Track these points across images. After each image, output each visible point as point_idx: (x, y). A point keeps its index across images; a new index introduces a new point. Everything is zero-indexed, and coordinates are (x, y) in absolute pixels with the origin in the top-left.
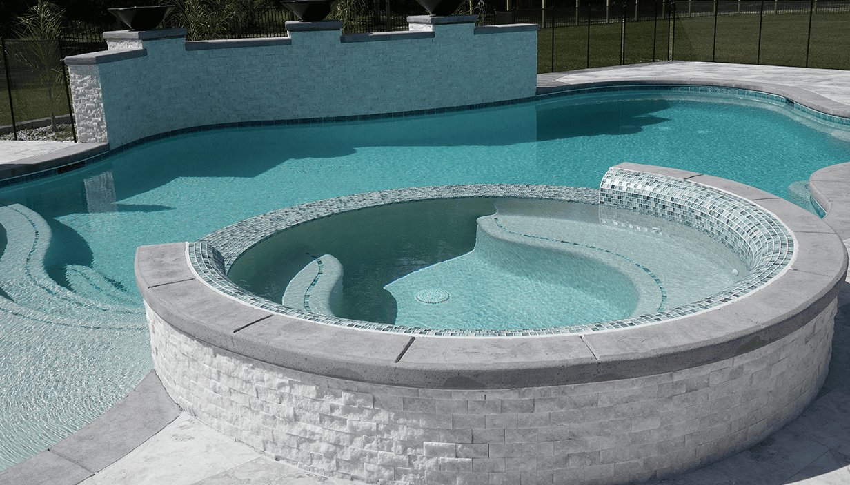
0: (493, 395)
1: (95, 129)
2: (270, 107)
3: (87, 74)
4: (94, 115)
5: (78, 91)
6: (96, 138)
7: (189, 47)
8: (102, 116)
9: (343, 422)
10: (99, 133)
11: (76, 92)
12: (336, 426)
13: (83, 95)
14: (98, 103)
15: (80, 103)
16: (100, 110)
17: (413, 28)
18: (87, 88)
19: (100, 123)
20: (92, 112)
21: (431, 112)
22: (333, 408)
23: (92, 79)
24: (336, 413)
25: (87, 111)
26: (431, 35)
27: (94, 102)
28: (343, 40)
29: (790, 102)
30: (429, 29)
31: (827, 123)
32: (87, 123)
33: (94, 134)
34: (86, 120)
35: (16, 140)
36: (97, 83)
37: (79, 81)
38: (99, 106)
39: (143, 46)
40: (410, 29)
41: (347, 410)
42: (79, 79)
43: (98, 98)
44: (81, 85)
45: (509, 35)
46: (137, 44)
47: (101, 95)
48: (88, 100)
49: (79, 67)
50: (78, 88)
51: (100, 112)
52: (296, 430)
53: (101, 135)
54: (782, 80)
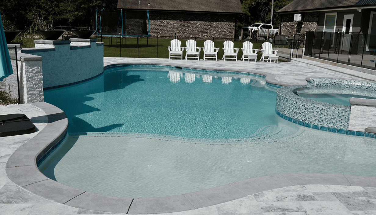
1: (37, 95)
3: (35, 66)
4: (37, 87)
5: (29, 75)
6: (37, 100)
8: (41, 88)
10: (39, 97)
11: (28, 76)
13: (32, 77)
14: (40, 81)
15: (30, 81)
16: (41, 84)
18: (34, 74)
20: (36, 86)
23: (38, 69)
25: (33, 86)
27: (38, 81)
29: (180, 68)
30: (89, 44)
32: (33, 92)
33: (36, 98)
34: (32, 90)
36: (41, 71)
37: (31, 70)
38: (41, 83)
42: (30, 69)
43: (40, 79)
47: (42, 77)
48: (35, 80)
49: (31, 63)
50: (29, 74)
51: (41, 86)
53: (40, 98)
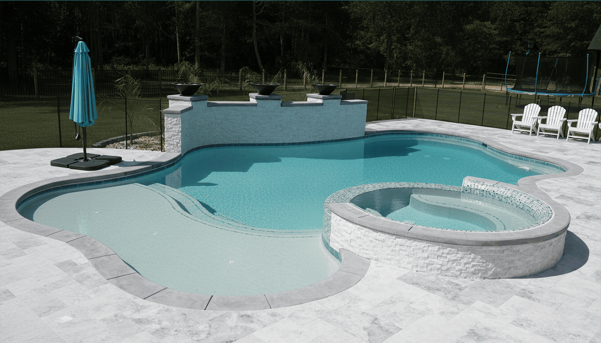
0: (493, 248)
1: (175, 146)
2: (244, 137)
3: (175, 119)
4: (175, 139)
5: (168, 127)
6: (175, 150)
7: (209, 105)
8: (179, 139)
9: (446, 257)
10: (177, 148)
12: (442, 259)
13: (171, 128)
15: (169, 132)
16: (179, 136)
17: (310, 100)
18: (173, 125)
19: (178, 143)
20: (174, 137)
21: (319, 142)
22: (443, 253)
23: (177, 121)
24: (444, 255)
25: (172, 137)
26: (322, 104)
27: (176, 133)
28: (282, 105)
29: (486, 145)
30: (320, 101)
31: (505, 157)
33: (174, 148)
34: (171, 141)
35: (127, 149)
36: (179, 123)
39: (192, 104)
40: (308, 100)
41: (448, 254)
42: (170, 120)
43: (179, 130)
44: (171, 124)
45: (355, 106)
46: (188, 103)
48: (173, 131)
49: (171, 115)
50: (168, 125)
52: (427, 261)
54: (477, 133)
